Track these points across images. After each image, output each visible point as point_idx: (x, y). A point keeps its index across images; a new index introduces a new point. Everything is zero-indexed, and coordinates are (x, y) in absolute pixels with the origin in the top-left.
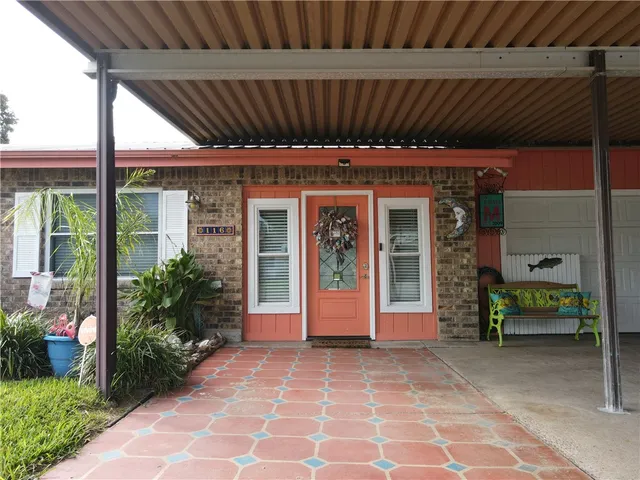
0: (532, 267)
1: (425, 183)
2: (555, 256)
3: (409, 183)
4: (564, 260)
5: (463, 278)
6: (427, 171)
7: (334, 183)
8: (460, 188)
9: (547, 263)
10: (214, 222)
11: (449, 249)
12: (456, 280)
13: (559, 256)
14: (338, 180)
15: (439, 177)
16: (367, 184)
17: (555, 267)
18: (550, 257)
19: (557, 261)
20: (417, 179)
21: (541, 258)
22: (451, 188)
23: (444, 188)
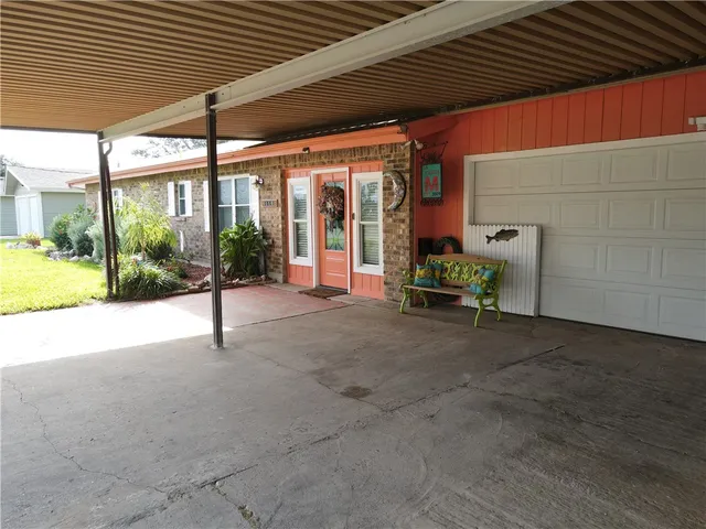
0: (489, 239)
1: (376, 159)
2: (512, 228)
3: (366, 159)
4: (520, 233)
5: (398, 247)
6: (377, 148)
7: (324, 163)
8: (400, 161)
9: (504, 235)
10: (269, 197)
11: (391, 220)
12: (395, 248)
13: (516, 228)
14: (326, 161)
15: (386, 151)
16: (342, 162)
17: (511, 240)
18: (507, 228)
19: (513, 233)
20: (371, 155)
21: (499, 229)
22: (394, 161)
23: (389, 162)
